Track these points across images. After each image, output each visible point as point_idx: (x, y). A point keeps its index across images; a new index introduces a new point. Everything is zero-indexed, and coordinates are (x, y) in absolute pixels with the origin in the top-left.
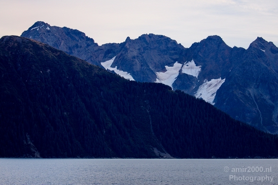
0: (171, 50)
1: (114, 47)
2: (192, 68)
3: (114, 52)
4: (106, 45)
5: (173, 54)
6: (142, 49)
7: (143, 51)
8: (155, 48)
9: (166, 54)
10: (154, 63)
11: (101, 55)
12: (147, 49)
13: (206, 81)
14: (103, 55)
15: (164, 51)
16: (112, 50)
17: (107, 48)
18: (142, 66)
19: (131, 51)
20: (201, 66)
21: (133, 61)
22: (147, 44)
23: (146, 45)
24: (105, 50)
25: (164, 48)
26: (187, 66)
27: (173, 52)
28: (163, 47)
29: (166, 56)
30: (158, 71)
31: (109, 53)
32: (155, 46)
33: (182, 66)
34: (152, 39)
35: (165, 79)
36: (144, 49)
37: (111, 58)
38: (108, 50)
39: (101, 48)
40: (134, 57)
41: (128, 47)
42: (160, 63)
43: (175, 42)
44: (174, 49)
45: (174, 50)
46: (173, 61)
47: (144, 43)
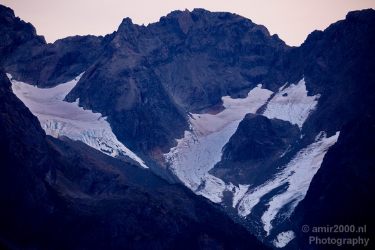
0: (248, 54)
1: (89, 45)
2: (295, 101)
3: (84, 61)
4: (67, 41)
5: (252, 65)
6: (164, 49)
7: (166, 55)
8: (203, 49)
9: (233, 65)
10: (191, 88)
11: (46, 68)
12: (180, 51)
13: (322, 136)
14: (52, 68)
15: (227, 55)
16: (79, 54)
17: (68, 49)
18: (143, 95)
19: (122, 57)
20: (319, 96)
21: (119, 83)
22: (182, 38)
23: (177, 41)
24: (60, 55)
25: (228, 48)
26: (286, 95)
27: (253, 57)
28: (225, 46)
29: (230, 71)
30: (198, 111)
31: (71, 64)
32: (204, 41)
33: (272, 96)
34: (200, 25)
35: (211, 132)
36: (172, 50)
37: (73, 76)
38: (69, 54)
39: (51, 50)
40: (126, 73)
41: (118, 45)
42: (209, 89)
43: (261, 31)
44: (257, 51)
45: (257, 53)
46: (247, 83)
47: (174, 35)
